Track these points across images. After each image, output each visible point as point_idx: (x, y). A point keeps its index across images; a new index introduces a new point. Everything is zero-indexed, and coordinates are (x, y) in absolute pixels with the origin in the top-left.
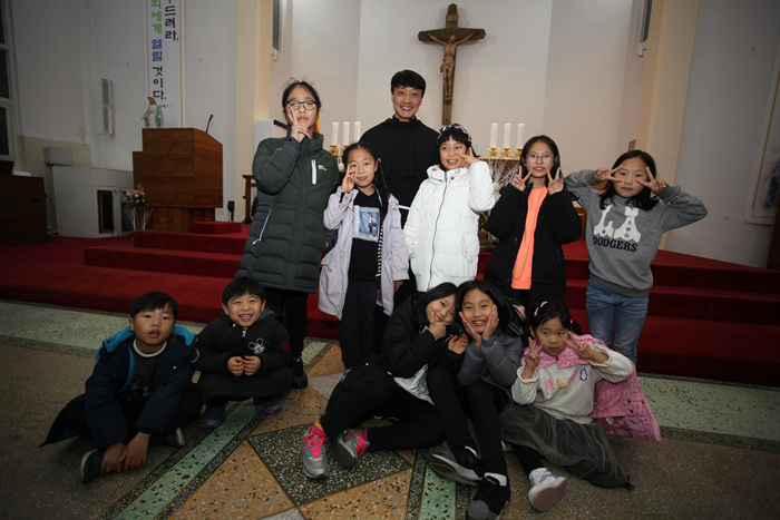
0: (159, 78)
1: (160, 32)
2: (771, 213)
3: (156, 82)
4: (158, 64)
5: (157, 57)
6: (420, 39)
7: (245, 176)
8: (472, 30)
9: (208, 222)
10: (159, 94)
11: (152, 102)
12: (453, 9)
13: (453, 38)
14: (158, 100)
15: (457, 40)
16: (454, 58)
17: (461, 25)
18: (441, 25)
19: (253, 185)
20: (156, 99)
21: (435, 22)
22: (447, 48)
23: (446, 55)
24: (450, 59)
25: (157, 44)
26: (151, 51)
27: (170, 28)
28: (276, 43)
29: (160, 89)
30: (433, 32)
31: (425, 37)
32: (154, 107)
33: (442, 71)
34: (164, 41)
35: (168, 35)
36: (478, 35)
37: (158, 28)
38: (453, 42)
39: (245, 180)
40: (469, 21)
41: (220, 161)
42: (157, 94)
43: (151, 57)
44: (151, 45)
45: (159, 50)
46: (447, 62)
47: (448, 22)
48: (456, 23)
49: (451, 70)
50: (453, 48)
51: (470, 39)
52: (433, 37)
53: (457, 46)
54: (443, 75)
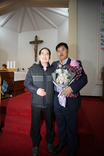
6: (30, 43)
8: (40, 41)
12: (36, 37)
21: (33, 40)
30: (32, 42)
31: (31, 43)
40: (40, 39)
47: (35, 39)
48: (37, 39)
49: (36, 49)
50: (36, 45)
51: (40, 43)
52: (32, 43)
53: (37, 44)
54: (34, 51)
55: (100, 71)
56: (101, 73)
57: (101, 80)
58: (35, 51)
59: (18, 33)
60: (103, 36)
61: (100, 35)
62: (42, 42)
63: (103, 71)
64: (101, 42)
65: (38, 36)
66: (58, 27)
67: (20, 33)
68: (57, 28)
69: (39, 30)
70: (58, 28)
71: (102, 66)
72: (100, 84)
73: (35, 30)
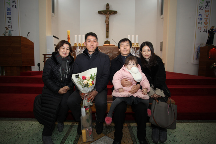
0: (10, 21)
1: (10, 5)
2: (198, 61)
3: (9, 22)
4: (9, 16)
5: (9, 14)
6: (98, 13)
7: (43, 55)
8: (113, 11)
9: (29, 72)
10: (10, 26)
11: (7, 29)
12: (108, 5)
13: (108, 13)
14: (10, 29)
15: (109, 14)
16: (109, 19)
17: (110, 9)
19: (47, 57)
20: (9, 28)
21: (103, 8)
22: (107, 16)
23: (106, 18)
24: (107, 19)
25: (9, 9)
26: (7, 11)
27: (14, 4)
28: (53, 11)
29: (10, 25)
30: (102, 11)
31: (100, 12)
32: (8, 31)
33: (105, 22)
34: (12, 8)
35: (13, 6)
36: (115, 12)
37: (9, 4)
38: (108, 14)
39: (43, 56)
40: (112, 8)
41: (33, 49)
42: (9, 26)
43: (6, 14)
44: (6, 9)
45: (10, 11)
46: (107, 20)
47: (106, 8)
48: (109, 9)
49: (108, 22)
51: (113, 14)
52: (102, 13)
55: (196, 50)
56: (196, 53)
57: (196, 59)
58: (107, 25)
60: (201, 14)
61: (198, 13)
63: (198, 50)
64: (199, 21)
65: (109, 4)
71: (198, 46)
72: (195, 63)
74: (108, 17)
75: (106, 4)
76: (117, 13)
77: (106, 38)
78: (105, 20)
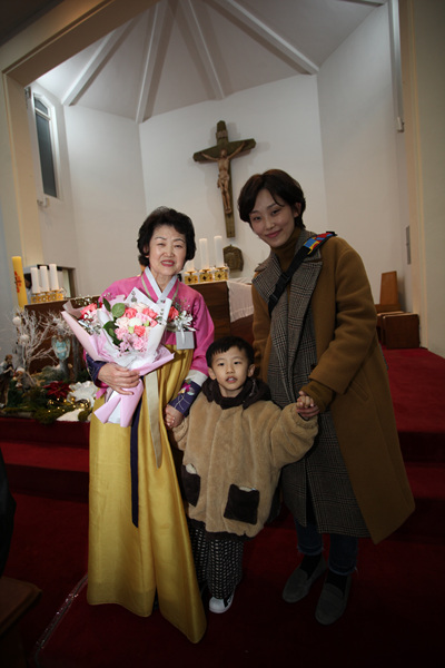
6: (196, 160)
8: (241, 142)
12: (221, 126)
13: (223, 153)
15: (228, 154)
16: (229, 172)
17: (232, 139)
18: (214, 143)
21: (207, 141)
28: (53, 190)
30: (205, 152)
31: (200, 157)
33: (218, 186)
38: (224, 157)
40: (239, 133)
47: (218, 139)
48: (226, 138)
49: (226, 183)
50: (226, 162)
51: (242, 151)
52: (206, 156)
53: (230, 160)
54: (220, 191)
58: (224, 193)
59: (139, 122)
62: (248, 146)
65: (226, 123)
66: (319, 65)
67: (145, 119)
68: (315, 72)
69: (228, 92)
70: (317, 68)
73: (212, 96)
74: (226, 166)
75: (215, 125)
76: (253, 147)
77: (228, 237)
78: (217, 178)
